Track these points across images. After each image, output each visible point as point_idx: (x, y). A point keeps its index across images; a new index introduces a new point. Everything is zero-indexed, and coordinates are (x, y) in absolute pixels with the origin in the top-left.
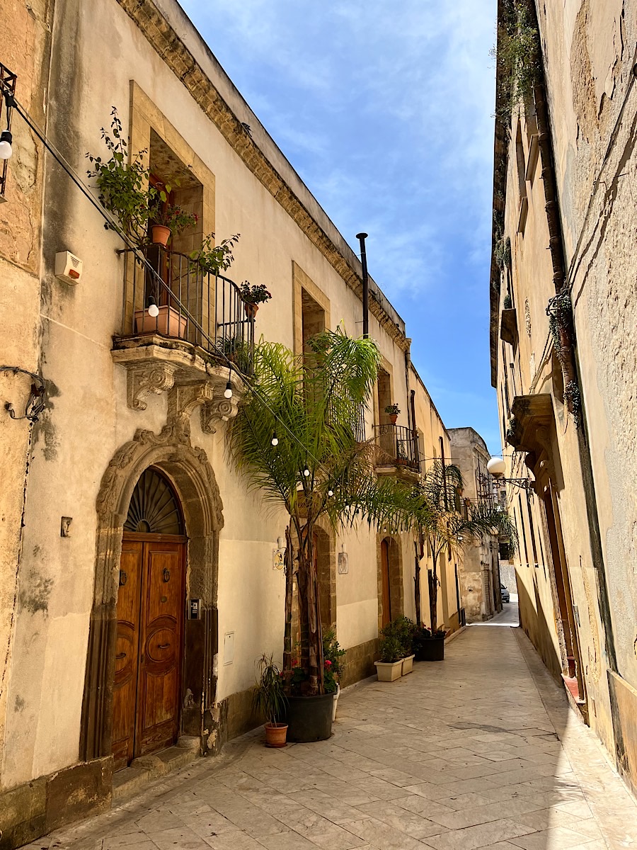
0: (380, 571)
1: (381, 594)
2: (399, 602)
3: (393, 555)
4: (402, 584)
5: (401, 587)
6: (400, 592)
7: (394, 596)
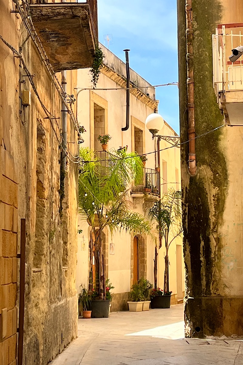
0: (133, 254)
1: (132, 267)
2: (144, 274)
3: (141, 246)
4: (146, 263)
5: (145, 265)
6: (144, 268)
7: (141, 270)
